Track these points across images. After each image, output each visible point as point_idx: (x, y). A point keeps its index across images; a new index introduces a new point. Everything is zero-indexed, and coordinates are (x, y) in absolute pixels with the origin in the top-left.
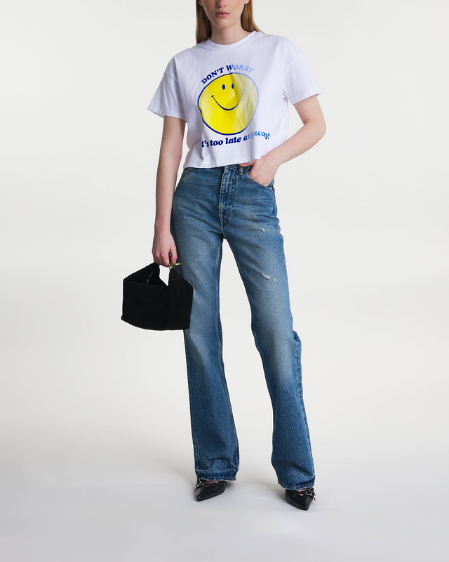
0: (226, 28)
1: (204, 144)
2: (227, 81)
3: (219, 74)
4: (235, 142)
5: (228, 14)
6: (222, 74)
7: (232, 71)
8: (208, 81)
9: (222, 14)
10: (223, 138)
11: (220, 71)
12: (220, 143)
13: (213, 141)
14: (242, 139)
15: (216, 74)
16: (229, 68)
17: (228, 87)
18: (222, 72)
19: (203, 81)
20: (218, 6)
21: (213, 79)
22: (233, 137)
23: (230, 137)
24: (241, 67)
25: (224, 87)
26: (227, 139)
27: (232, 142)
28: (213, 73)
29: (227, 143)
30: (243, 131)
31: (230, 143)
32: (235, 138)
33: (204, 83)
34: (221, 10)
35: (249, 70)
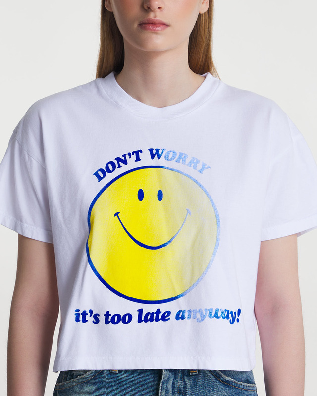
0: (157, 53)
1: (88, 317)
2: (149, 181)
3: (132, 163)
4: (157, 320)
5: (166, 25)
6: (139, 164)
7: (162, 162)
8: (109, 177)
9: (154, 24)
10: (132, 309)
11: (134, 157)
12: (125, 319)
13: (112, 314)
14: (173, 316)
15: (125, 162)
16: (155, 154)
17: (150, 195)
18: (138, 159)
19: (96, 174)
20: (146, 8)
21: (118, 172)
22: (153, 309)
23: (148, 309)
24: (182, 157)
25: (141, 195)
26: (140, 311)
27: (151, 320)
28: (118, 160)
29: (140, 321)
30: (176, 298)
31: (146, 321)
32: (158, 312)
33: (100, 179)
34: (151, 16)
35: (199, 167)
